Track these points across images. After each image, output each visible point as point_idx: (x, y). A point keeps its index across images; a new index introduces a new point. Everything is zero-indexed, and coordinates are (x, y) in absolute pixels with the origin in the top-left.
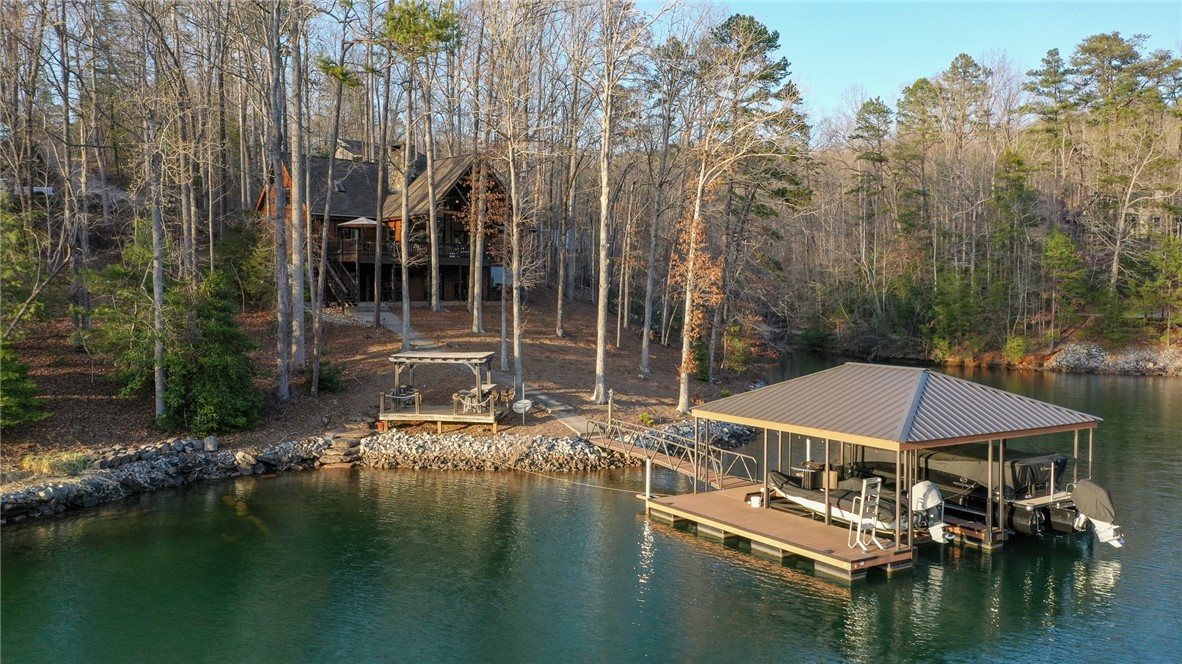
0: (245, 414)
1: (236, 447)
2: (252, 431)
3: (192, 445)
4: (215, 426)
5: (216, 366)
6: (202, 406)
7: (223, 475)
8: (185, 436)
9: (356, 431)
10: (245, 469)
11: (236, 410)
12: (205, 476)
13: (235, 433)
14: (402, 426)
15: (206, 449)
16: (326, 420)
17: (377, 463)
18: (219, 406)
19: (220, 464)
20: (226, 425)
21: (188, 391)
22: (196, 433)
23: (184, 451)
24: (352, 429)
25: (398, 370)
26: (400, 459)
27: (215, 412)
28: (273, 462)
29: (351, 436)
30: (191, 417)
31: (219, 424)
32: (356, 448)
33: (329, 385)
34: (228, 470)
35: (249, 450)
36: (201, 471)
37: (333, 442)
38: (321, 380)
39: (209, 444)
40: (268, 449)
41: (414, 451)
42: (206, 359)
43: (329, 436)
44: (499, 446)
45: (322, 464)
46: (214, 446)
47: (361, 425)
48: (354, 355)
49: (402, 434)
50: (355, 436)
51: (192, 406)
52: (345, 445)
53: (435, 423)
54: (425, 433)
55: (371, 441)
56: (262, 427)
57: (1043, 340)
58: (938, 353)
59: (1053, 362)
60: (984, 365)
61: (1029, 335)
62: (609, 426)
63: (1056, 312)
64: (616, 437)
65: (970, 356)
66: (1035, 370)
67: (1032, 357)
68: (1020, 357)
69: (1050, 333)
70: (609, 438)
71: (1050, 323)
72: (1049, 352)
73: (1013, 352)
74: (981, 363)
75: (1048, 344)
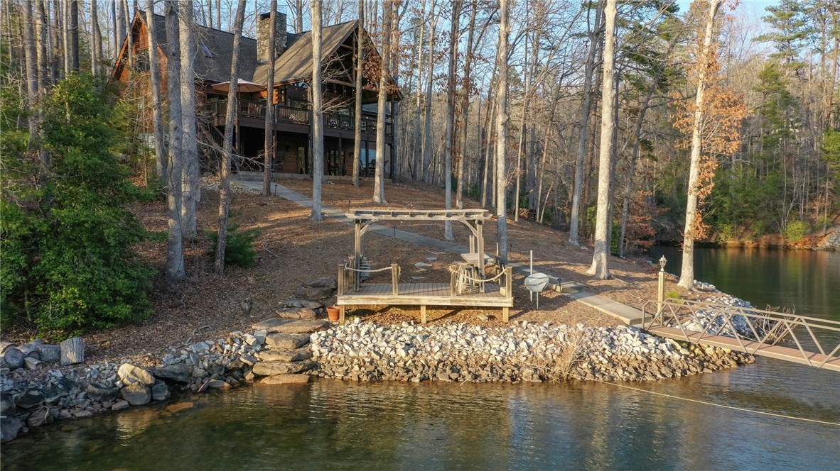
0: (128, 300)
1: (116, 354)
2: (138, 325)
3: (38, 354)
4: (80, 320)
5: (80, 224)
6: (58, 287)
7: (97, 406)
8: (27, 337)
9: (298, 322)
10: (135, 395)
11: (115, 293)
12: (65, 412)
13: (111, 329)
14: (363, 313)
15: (63, 360)
16: (246, 306)
17: (347, 372)
18: (88, 287)
19: (91, 388)
20: (98, 317)
21: (31, 263)
22: (46, 331)
23: (24, 365)
24: (290, 320)
25: (359, 232)
26: (383, 365)
27: (81, 297)
28: (180, 378)
29: (296, 329)
30: (37, 305)
31: (87, 316)
32: (306, 349)
33: (240, 257)
34: (105, 397)
35: (138, 358)
36: (55, 403)
37: (268, 340)
38: (228, 251)
39: (70, 351)
40: (170, 355)
41: (403, 353)
42: (64, 212)
43: (261, 330)
44: (530, 342)
45: (258, 377)
46: (79, 355)
47: (304, 313)
48: (253, 223)
49: (369, 325)
50: (301, 329)
51: (39, 288)
52: (289, 345)
53: (417, 307)
54: (404, 324)
55: (327, 337)
56: (154, 319)
57: (817, 224)
58: (722, 236)
59: (826, 243)
60: (761, 246)
61: (804, 219)
62: (659, 308)
63: (829, 199)
64: (669, 323)
65: (749, 239)
66: (811, 250)
67: (807, 239)
68: (799, 238)
69: (821, 218)
70: (663, 325)
71: (824, 209)
72: (822, 234)
73: (794, 234)
74: (758, 245)
75: (821, 228)
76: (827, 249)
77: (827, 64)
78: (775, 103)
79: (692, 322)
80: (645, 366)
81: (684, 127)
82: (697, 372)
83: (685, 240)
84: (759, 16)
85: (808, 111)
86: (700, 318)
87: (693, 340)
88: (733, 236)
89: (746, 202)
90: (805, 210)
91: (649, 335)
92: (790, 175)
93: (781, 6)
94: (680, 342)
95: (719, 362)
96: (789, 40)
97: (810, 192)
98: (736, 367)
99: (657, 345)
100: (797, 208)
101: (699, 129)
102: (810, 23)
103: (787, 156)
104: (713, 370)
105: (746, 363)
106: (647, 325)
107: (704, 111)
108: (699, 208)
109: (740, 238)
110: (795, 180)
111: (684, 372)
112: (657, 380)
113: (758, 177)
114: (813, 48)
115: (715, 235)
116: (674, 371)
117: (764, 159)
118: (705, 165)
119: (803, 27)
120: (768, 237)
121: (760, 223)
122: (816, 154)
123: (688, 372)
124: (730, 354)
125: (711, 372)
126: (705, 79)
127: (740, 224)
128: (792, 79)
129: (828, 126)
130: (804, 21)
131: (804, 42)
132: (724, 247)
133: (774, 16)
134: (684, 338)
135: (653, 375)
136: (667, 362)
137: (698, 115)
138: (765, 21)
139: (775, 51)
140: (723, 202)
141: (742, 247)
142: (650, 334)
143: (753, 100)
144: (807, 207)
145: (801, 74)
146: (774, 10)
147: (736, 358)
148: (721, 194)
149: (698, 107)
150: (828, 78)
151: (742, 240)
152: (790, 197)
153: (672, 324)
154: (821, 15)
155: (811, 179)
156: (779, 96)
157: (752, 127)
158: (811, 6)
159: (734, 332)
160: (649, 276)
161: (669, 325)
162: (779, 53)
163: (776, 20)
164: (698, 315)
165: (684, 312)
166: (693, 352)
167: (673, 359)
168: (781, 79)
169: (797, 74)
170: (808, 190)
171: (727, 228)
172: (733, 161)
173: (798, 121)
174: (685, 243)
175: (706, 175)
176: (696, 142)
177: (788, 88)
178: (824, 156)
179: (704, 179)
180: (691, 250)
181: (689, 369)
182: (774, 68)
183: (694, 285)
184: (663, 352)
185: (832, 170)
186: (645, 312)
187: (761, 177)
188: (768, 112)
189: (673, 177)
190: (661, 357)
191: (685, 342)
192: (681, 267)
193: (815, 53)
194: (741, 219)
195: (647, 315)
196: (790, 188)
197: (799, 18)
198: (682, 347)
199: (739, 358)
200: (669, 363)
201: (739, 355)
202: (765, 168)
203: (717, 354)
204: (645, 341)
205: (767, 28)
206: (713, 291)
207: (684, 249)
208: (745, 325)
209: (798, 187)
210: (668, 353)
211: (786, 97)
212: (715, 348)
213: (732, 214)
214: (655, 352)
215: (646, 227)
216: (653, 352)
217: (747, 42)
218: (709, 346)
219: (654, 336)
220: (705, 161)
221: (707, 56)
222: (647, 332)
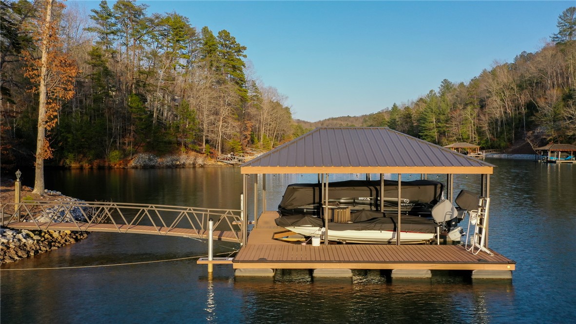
57: (127, 152)
58: (68, 161)
59: (132, 163)
60: (94, 167)
61: (120, 149)
62: (16, 208)
63: (133, 137)
64: (25, 219)
65: (86, 163)
66: (124, 168)
67: (121, 162)
68: (117, 161)
69: (129, 148)
70: (20, 221)
71: (130, 143)
72: (130, 158)
73: (114, 158)
74: (92, 166)
75: (129, 154)
76: (133, 168)
77: (129, 53)
78: (100, 73)
79: (43, 216)
80: (5, 253)
81: (33, 78)
82: (47, 251)
83: (37, 160)
84: (87, 14)
85: (119, 81)
86: (48, 213)
87: (43, 228)
88: (75, 161)
89: (83, 138)
90: (120, 143)
91: (7, 230)
92: (110, 121)
93: (100, 11)
94: (33, 231)
95: (63, 241)
96: (107, 34)
97: (122, 132)
98: (74, 242)
99: (15, 236)
100: (115, 142)
101: (44, 80)
102: (119, 26)
103: (108, 108)
104: (58, 247)
105: (81, 239)
106: (6, 223)
107: (48, 68)
108: (47, 136)
109: (80, 162)
110: (113, 124)
111: (36, 252)
112: (15, 261)
113: (90, 121)
114: (122, 42)
115: (62, 161)
116: (28, 252)
117: (94, 110)
118: (50, 106)
119: (115, 27)
120: (98, 161)
121: (93, 152)
122: (125, 108)
123: (40, 252)
124: (70, 234)
125: (57, 248)
126: (48, 45)
127: (79, 153)
128: (109, 59)
129: (131, 91)
130: (115, 24)
131: (116, 37)
132: (69, 168)
133: (97, 17)
134: (37, 228)
135: (11, 258)
136: (23, 247)
137: (44, 70)
138: (91, 18)
139: (98, 39)
140: (67, 138)
141: (81, 168)
142: (9, 228)
143: (86, 69)
144: (121, 141)
145: (115, 57)
146: (97, 12)
147: (74, 237)
148: (66, 132)
149: (43, 64)
150: (130, 62)
151: (81, 163)
152: (111, 135)
153: (26, 220)
154: (125, 22)
155: (123, 124)
156: (102, 69)
157: (85, 88)
158: (119, 15)
159: (73, 220)
160: (9, 188)
161: (25, 221)
162: (101, 41)
163: (98, 19)
164: (48, 211)
165: (36, 211)
166: (44, 237)
167: (28, 244)
168: (103, 58)
169: (113, 57)
170: (121, 131)
171: (71, 155)
172: (74, 109)
173: (114, 86)
174: (37, 162)
175: (51, 113)
176: (43, 89)
177: (107, 65)
178: (130, 110)
179: (50, 116)
180: (42, 167)
181: (40, 249)
182: (98, 50)
183: (46, 193)
184: (19, 240)
185: (134, 118)
186: (4, 213)
187: (92, 122)
188: (95, 79)
189: (30, 119)
190: (18, 244)
191: (37, 231)
192: (35, 180)
193: (123, 45)
194: (80, 150)
195: (6, 215)
196: (111, 129)
197: (112, 21)
198: (35, 235)
199: (77, 237)
200: (25, 247)
201: (77, 235)
202: (95, 116)
203: (61, 236)
204: (4, 234)
205: (93, 24)
206: (59, 195)
207: (37, 166)
208: (81, 215)
209: (115, 128)
210: (24, 240)
211: (106, 70)
212: (60, 232)
213: (74, 145)
214: (13, 241)
215: (8, 154)
216: (11, 241)
217: (80, 30)
218: (55, 232)
219: (12, 229)
220: (50, 103)
221: (48, 28)
222: (6, 228)
